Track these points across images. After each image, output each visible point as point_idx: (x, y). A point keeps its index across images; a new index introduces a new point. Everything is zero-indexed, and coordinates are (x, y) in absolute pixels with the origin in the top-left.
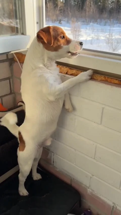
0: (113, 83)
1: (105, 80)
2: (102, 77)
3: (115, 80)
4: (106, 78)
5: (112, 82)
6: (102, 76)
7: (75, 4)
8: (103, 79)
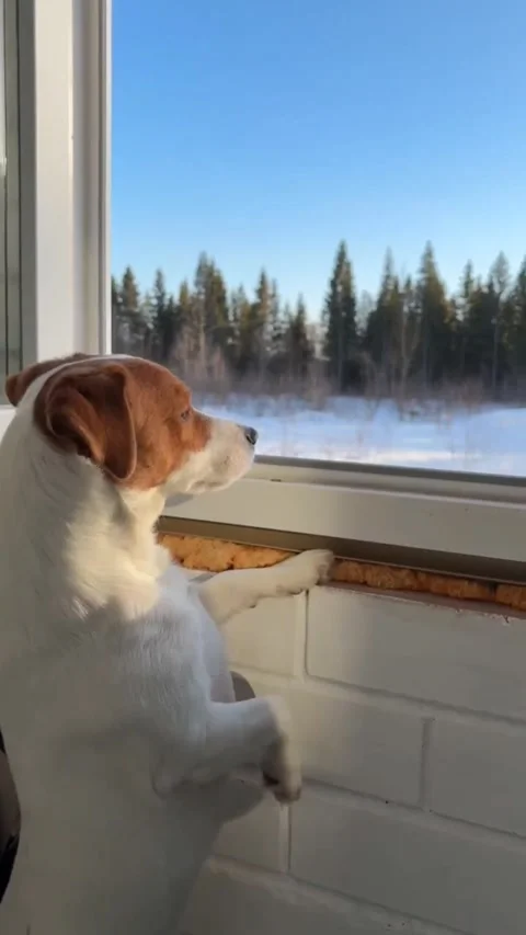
0: (457, 598)
1: (415, 587)
2: (403, 574)
3: (466, 583)
4: (422, 577)
5: (449, 592)
6: (400, 569)
7: (138, 341)
8: (408, 582)
